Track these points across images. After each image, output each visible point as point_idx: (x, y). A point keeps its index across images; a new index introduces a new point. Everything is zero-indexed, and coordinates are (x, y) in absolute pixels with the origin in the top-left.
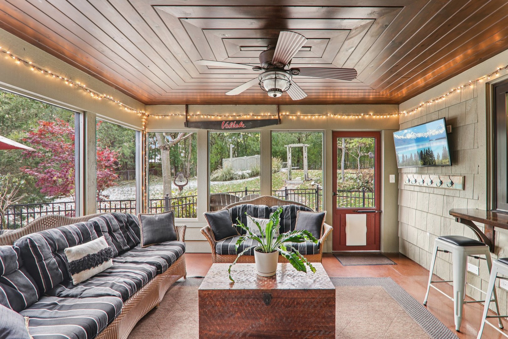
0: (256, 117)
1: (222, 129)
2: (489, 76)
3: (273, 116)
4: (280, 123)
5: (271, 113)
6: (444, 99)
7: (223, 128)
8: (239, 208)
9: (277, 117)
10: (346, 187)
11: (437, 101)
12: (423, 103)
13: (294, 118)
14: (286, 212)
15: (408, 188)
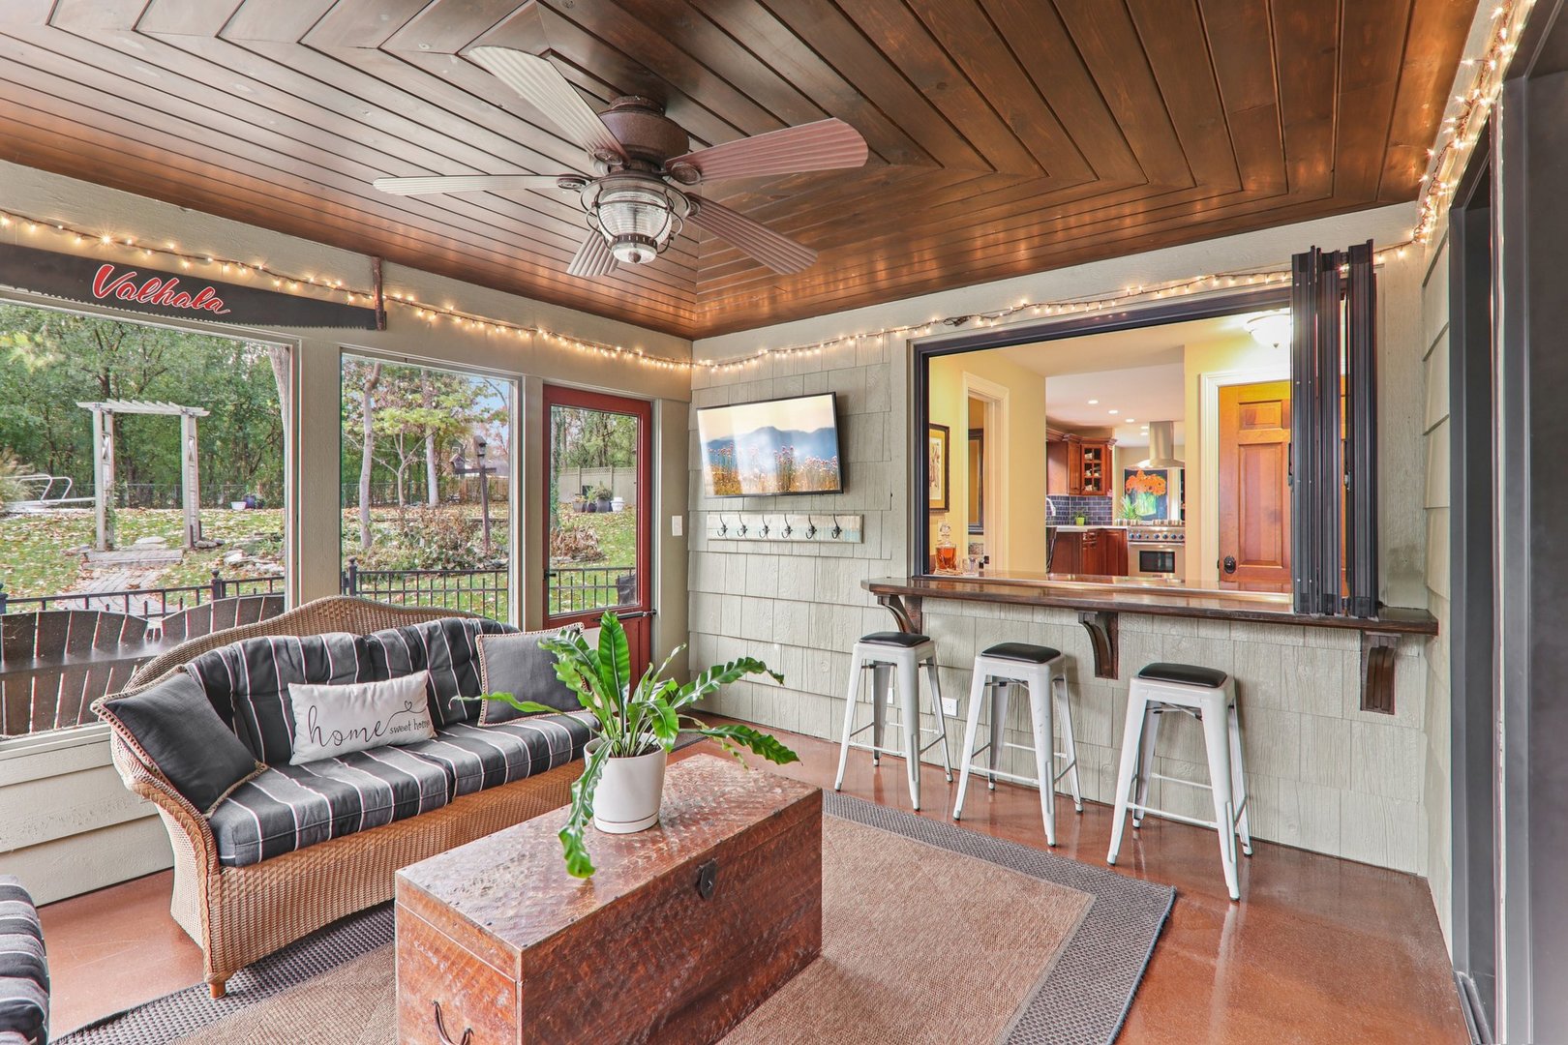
0: (277, 283)
1: (96, 301)
2: (916, 328)
3: (354, 293)
4: (384, 328)
5: (345, 282)
6: (817, 352)
7: (102, 293)
8: (235, 659)
9: (370, 301)
10: (386, 564)
11: (800, 354)
12: (766, 351)
13: (432, 317)
14: (434, 646)
15: (714, 546)
